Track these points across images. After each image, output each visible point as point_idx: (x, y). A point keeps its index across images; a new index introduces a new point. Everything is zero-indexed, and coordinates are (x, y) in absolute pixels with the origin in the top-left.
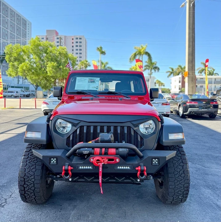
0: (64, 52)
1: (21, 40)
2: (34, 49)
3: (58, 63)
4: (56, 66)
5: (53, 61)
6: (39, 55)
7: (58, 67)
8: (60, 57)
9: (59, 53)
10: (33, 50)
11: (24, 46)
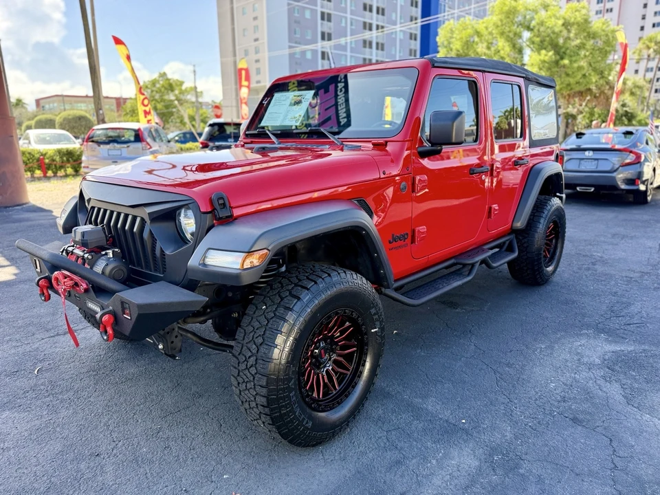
0: (579, 19)
1: (470, 9)
2: (499, 23)
3: (557, 53)
4: (552, 62)
5: (545, 49)
6: (512, 39)
7: (557, 63)
8: (565, 33)
9: (563, 25)
10: (498, 26)
11: (481, 21)
